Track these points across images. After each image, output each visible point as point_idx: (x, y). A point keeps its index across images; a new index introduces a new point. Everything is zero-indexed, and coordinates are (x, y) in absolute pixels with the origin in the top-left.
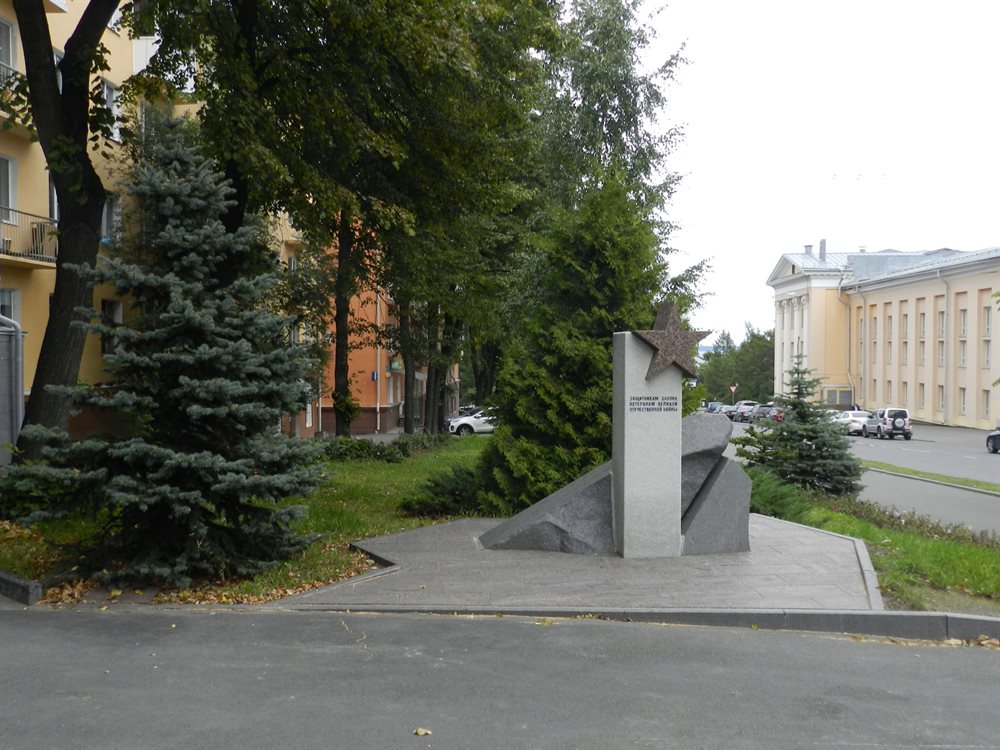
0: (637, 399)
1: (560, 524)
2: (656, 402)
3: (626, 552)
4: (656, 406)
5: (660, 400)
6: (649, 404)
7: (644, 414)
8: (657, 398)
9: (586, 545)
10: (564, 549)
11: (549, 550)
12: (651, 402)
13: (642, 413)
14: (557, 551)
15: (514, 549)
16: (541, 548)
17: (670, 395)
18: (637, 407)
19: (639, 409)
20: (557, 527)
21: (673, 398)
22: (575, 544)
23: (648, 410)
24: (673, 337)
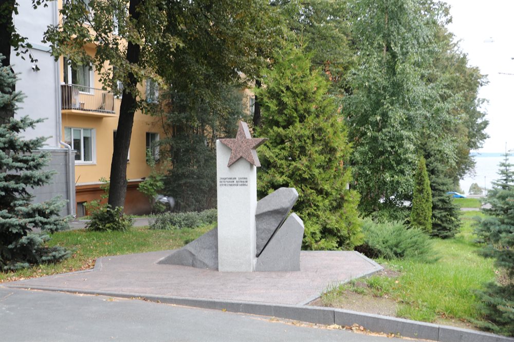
0: (224, 179)
1: (193, 252)
2: (235, 181)
3: (220, 268)
4: (235, 183)
5: (237, 180)
6: (231, 182)
7: (228, 188)
8: (235, 178)
9: (204, 263)
10: (193, 265)
11: (186, 265)
12: (232, 180)
13: (226, 187)
14: (190, 266)
15: (169, 264)
16: (182, 264)
17: (243, 176)
18: (224, 183)
19: (225, 185)
20: (191, 253)
21: (245, 178)
22: (198, 262)
23: (231, 185)
24: (240, 142)
